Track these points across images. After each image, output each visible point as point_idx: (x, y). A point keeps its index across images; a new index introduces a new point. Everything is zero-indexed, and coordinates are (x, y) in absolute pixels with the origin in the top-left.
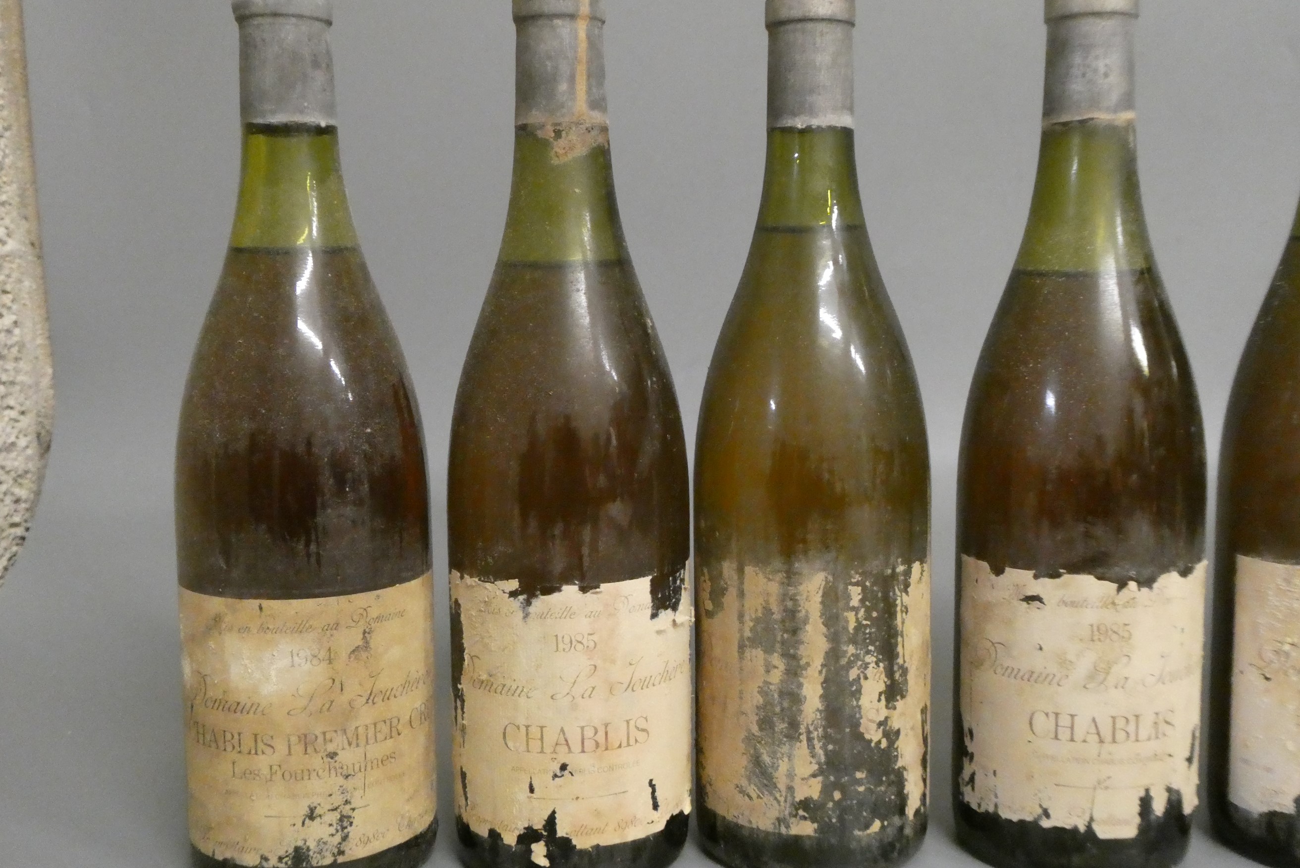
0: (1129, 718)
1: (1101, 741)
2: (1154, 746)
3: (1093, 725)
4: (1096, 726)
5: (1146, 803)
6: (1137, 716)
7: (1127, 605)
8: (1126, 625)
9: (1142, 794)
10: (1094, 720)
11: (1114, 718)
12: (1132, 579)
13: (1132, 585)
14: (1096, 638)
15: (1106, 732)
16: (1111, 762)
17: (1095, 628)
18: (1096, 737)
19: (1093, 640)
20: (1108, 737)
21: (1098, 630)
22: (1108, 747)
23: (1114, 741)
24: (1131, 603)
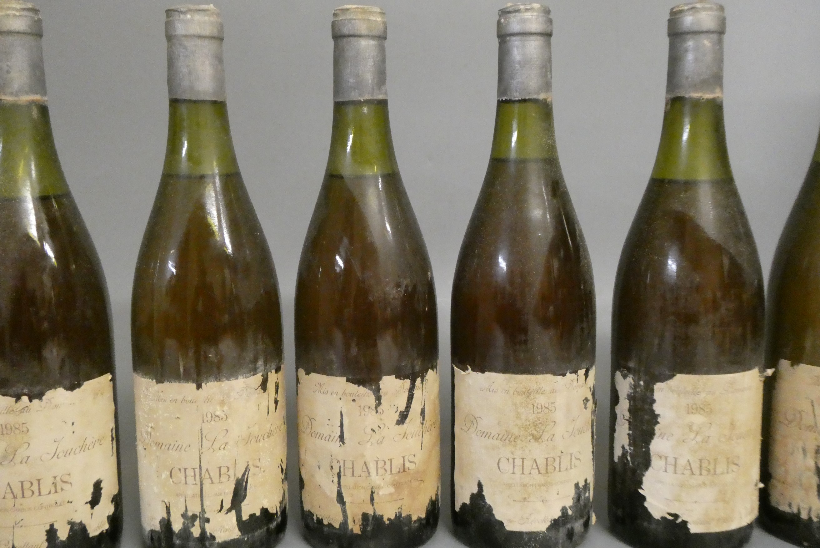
0: (33, 482)
1: (15, 497)
2: (53, 497)
3: (8, 488)
4: (11, 488)
5: (51, 533)
6: (39, 481)
7: (22, 411)
8: (24, 423)
9: (48, 528)
10: (9, 484)
11: (22, 483)
12: (25, 394)
13: (25, 399)
14: (5, 433)
15: (17, 490)
16: (23, 510)
17: (4, 427)
18: (11, 495)
19: (2, 434)
20: (19, 495)
21: (6, 427)
22: (19, 500)
23: (23, 496)
24: (25, 409)
